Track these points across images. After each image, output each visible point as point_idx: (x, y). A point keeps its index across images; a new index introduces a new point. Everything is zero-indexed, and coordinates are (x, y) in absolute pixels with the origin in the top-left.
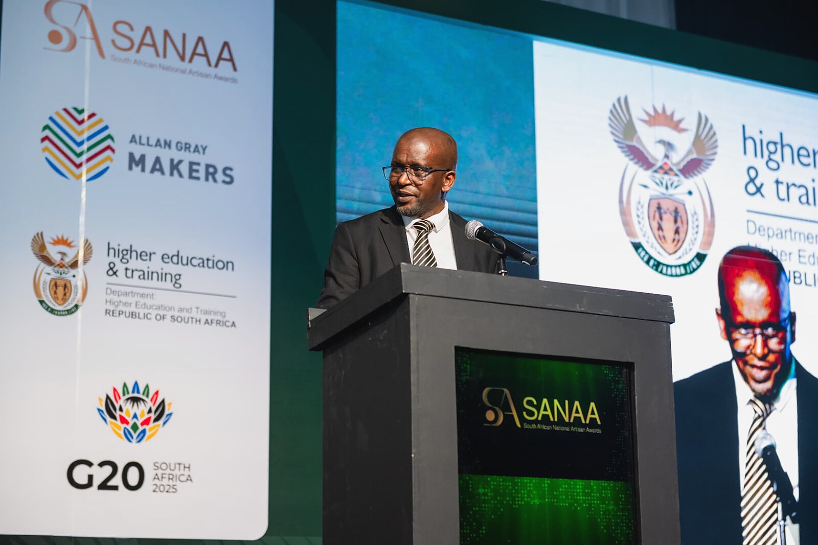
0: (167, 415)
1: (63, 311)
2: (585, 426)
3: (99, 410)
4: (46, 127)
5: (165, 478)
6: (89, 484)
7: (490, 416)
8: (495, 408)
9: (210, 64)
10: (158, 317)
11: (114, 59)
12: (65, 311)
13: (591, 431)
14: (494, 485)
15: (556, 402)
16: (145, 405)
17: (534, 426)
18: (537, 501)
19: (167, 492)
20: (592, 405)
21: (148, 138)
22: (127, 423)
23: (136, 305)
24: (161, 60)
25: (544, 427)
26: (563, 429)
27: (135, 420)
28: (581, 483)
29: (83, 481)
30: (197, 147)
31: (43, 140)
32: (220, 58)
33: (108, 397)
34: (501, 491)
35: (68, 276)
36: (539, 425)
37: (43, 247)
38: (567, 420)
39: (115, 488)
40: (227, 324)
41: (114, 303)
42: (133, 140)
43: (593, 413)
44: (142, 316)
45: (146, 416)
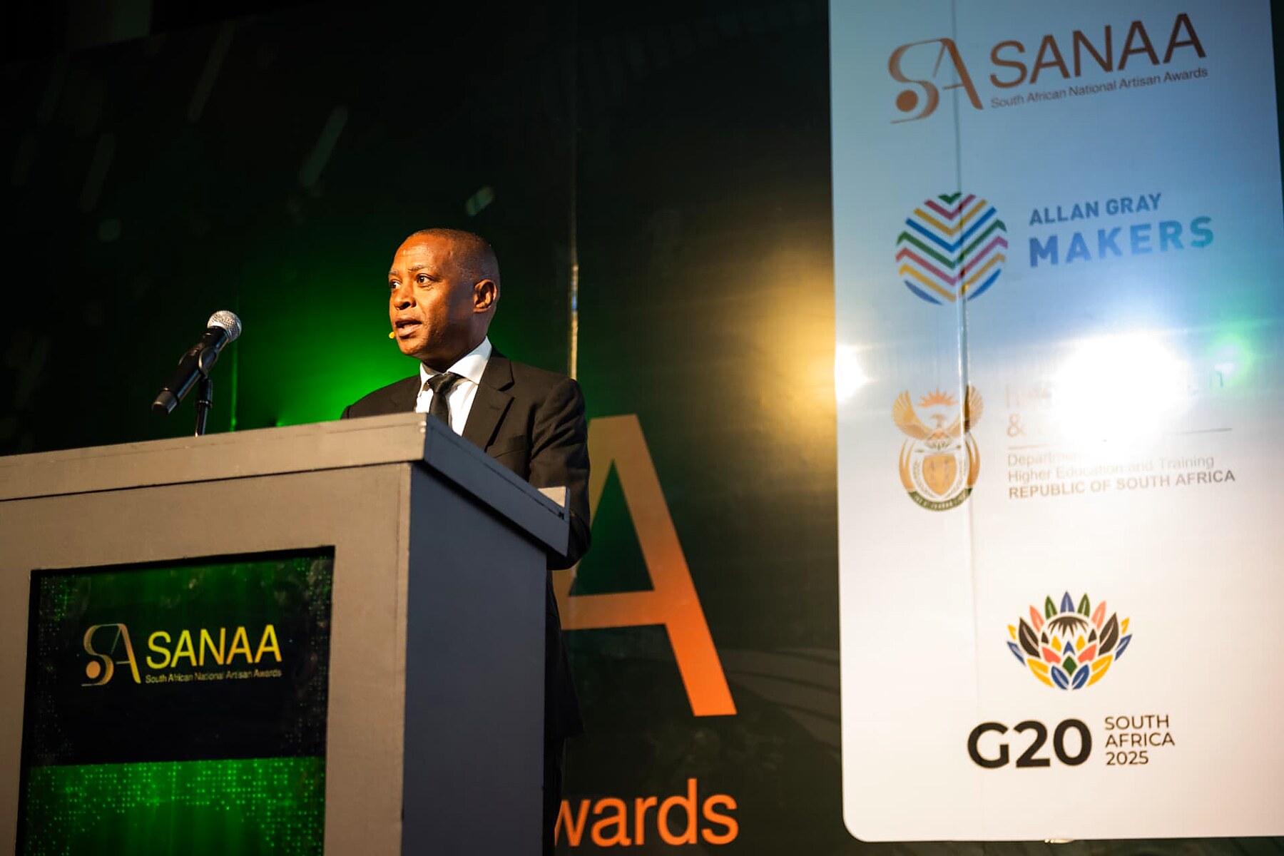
0: (1122, 640)
1: (945, 502)
2: (253, 667)
3: (1011, 645)
4: (905, 236)
5: (1126, 741)
6: (1004, 759)
7: (93, 670)
8: (103, 657)
9: (1155, 60)
10: (1096, 486)
11: (997, 103)
12: (948, 502)
13: (262, 674)
14: (89, 780)
15: (204, 634)
16: (1084, 629)
17: (163, 678)
18: (156, 801)
19: (1131, 763)
20: (270, 629)
21: (1059, 209)
22: (1057, 659)
23: (1058, 472)
24: (1074, 81)
25: (180, 678)
26: (212, 677)
27: (1069, 654)
28: (235, 766)
29: (994, 755)
30: (1142, 199)
31: (899, 257)
32: (1173, 44)
33: (1022, 623)
34: (100, 788)
35: (948, 450)
36: (171, 675)
37: (910, 414)
38: (220, 660)
39: (1045, 763)
40: (1218, 476)
41: (1022, 477)
42: (1035, 218)
43: (269, 643)
44: (1068, 488)
45: (1088, 645)
